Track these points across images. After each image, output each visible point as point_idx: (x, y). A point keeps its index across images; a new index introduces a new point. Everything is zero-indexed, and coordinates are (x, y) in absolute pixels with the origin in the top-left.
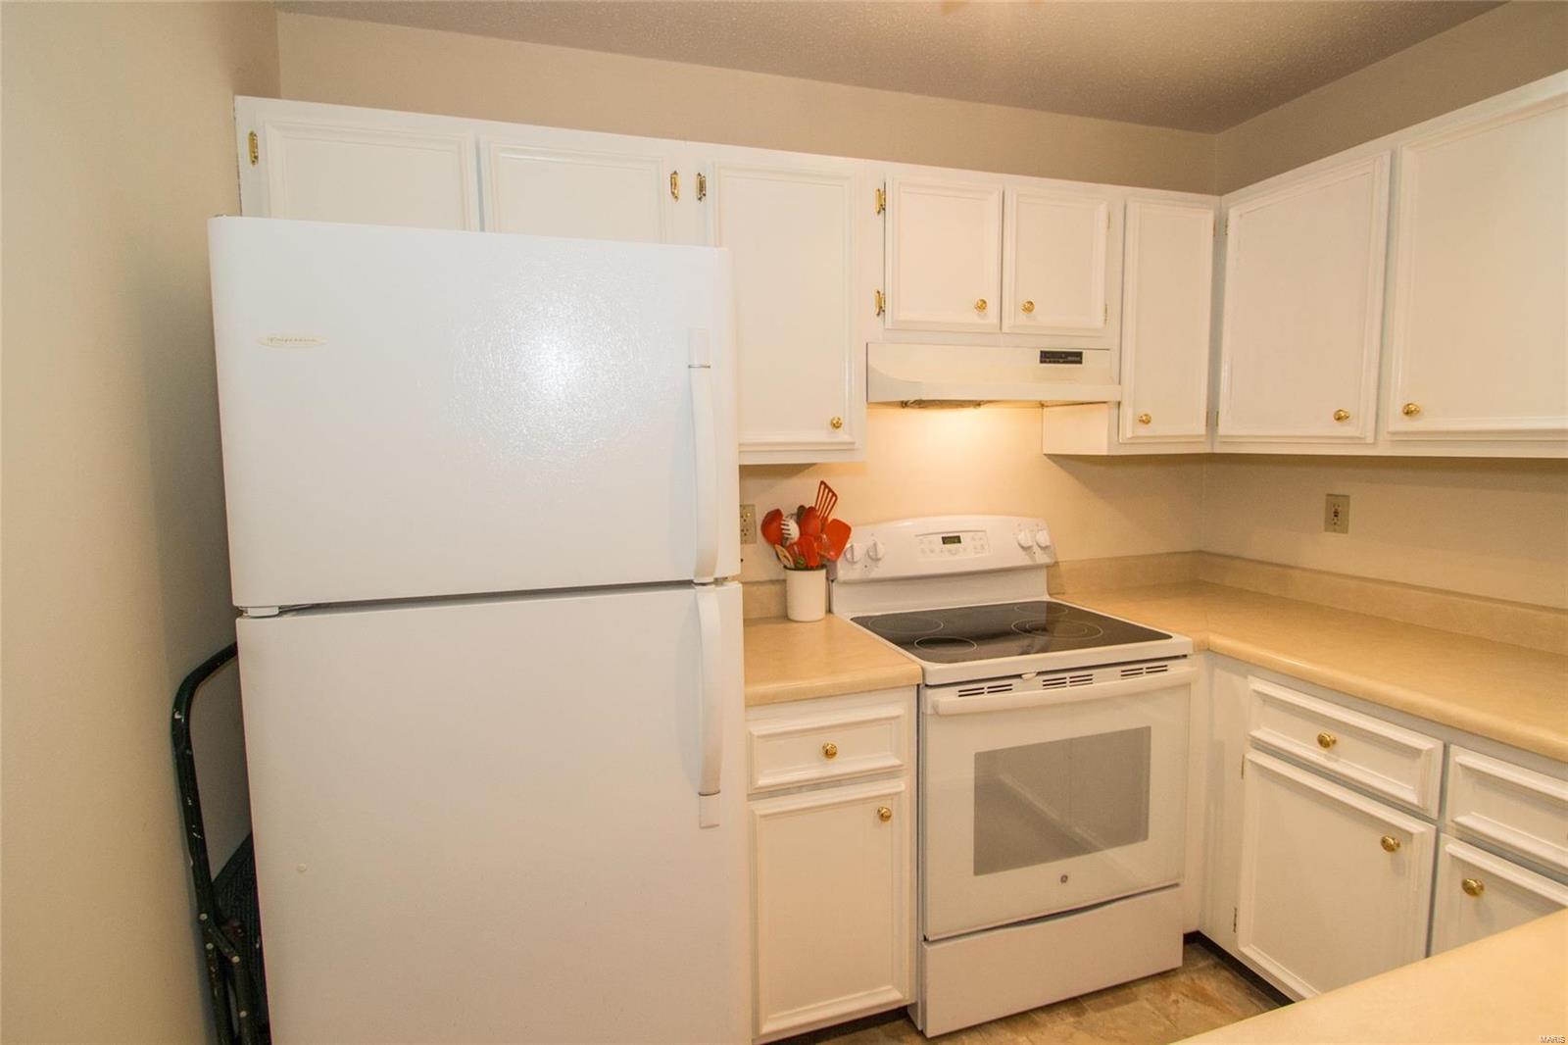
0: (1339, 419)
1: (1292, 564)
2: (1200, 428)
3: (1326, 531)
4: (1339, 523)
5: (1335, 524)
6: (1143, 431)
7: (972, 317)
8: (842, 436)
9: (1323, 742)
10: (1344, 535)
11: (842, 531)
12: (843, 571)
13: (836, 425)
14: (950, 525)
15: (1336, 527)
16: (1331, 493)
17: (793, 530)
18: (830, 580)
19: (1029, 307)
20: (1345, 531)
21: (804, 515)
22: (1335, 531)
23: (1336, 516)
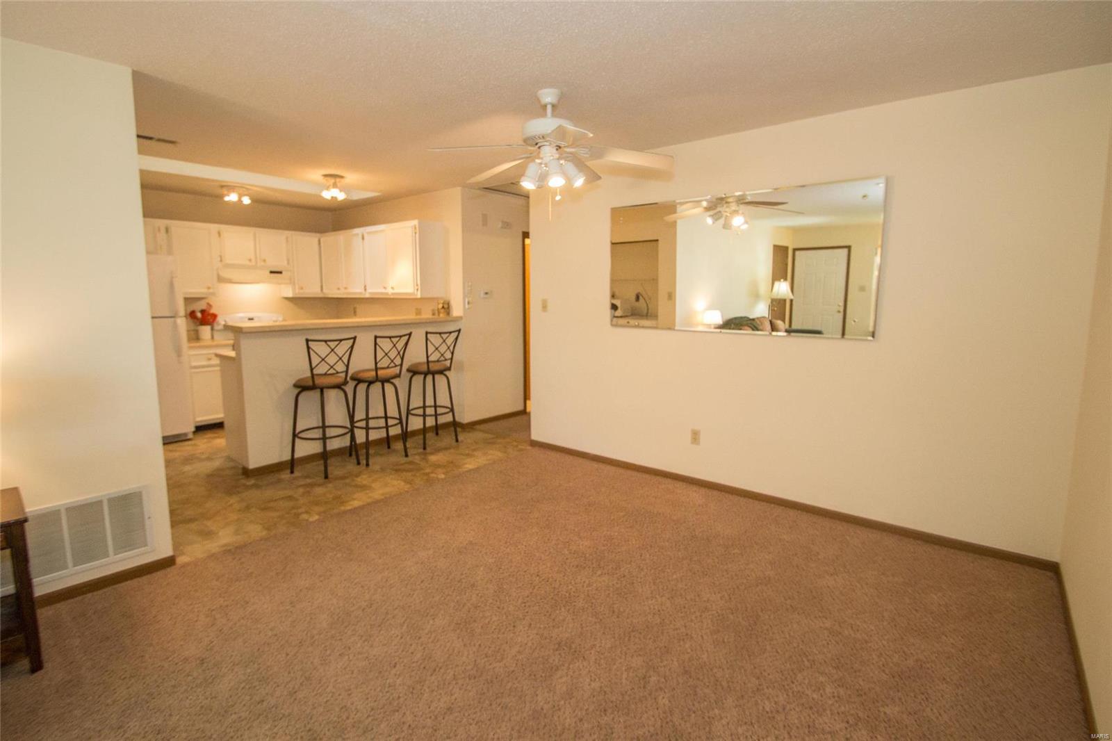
2: (318, 290)
6: (302, 291)
7: (248, 263)
8: (211, 291)
11: (215, 316)
12: (216, 327)
13: (209, 288)
14: (251, 315)
17: (199, 315)
18: (212, 329)
19: (264, 261)
21: (203, 312)
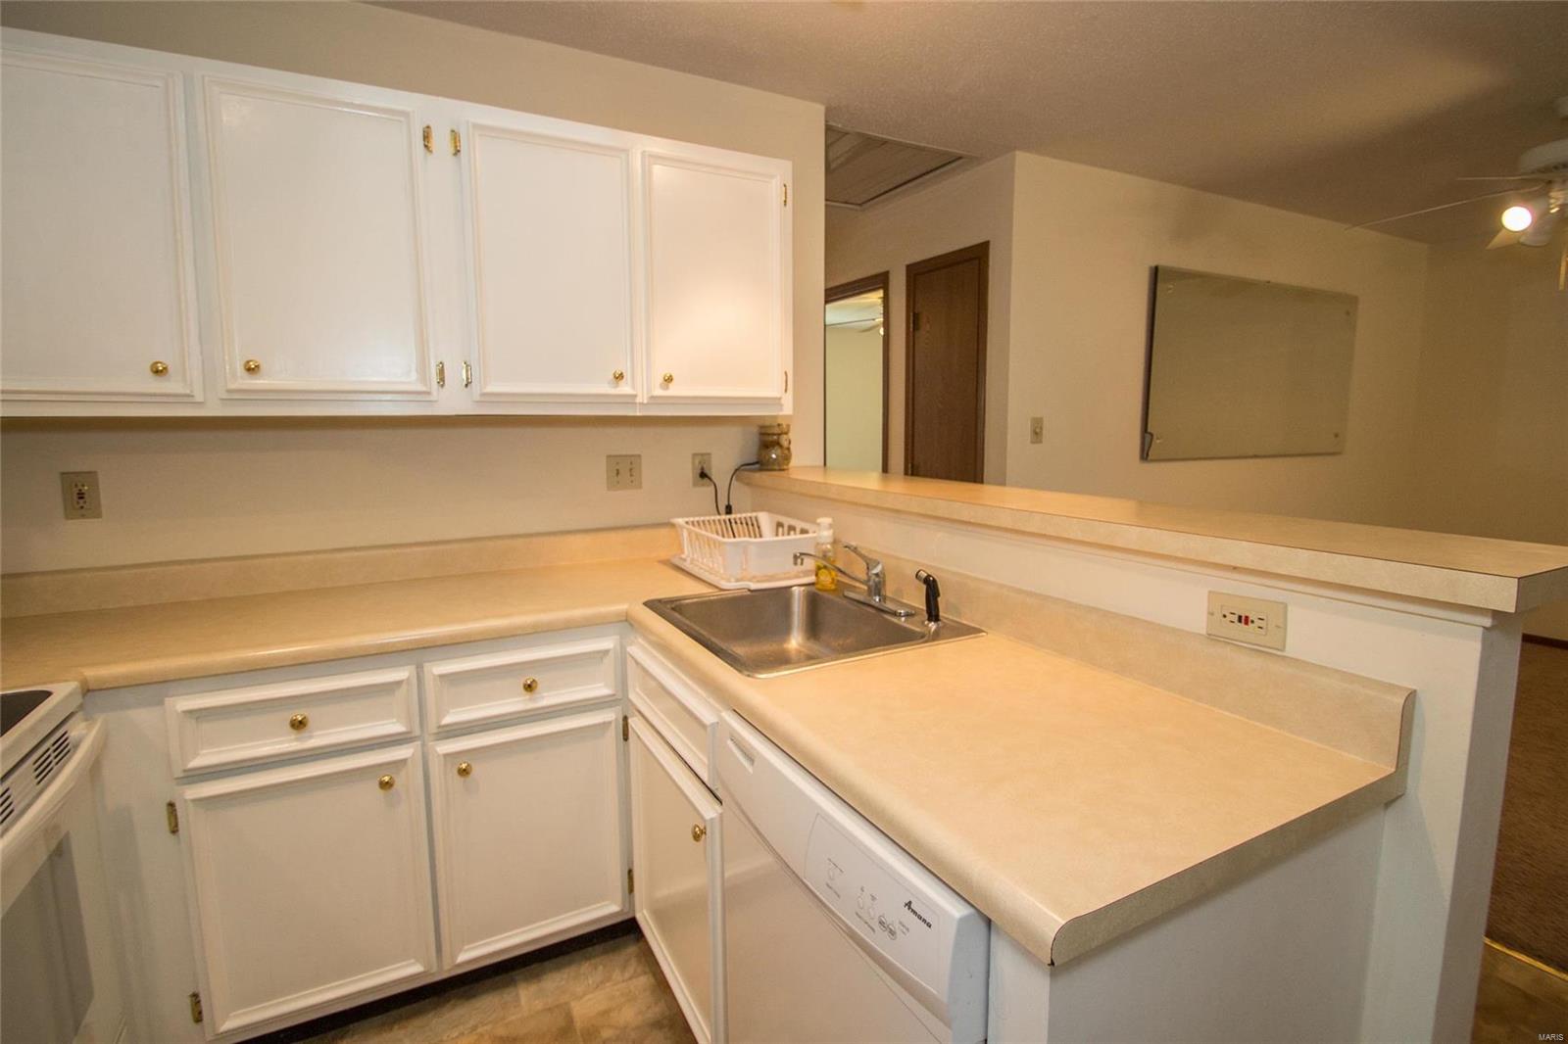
0: (157, 372)
1: (19, 570)
3: (67, 517)
4: (85, 506)
5: (82, 507)
9: (299, 725)
10: (100, 520)
15: (83, 511)
16: (65, 470)
20: (97, 514)
22: (83, 516)
23: (80, 497)
